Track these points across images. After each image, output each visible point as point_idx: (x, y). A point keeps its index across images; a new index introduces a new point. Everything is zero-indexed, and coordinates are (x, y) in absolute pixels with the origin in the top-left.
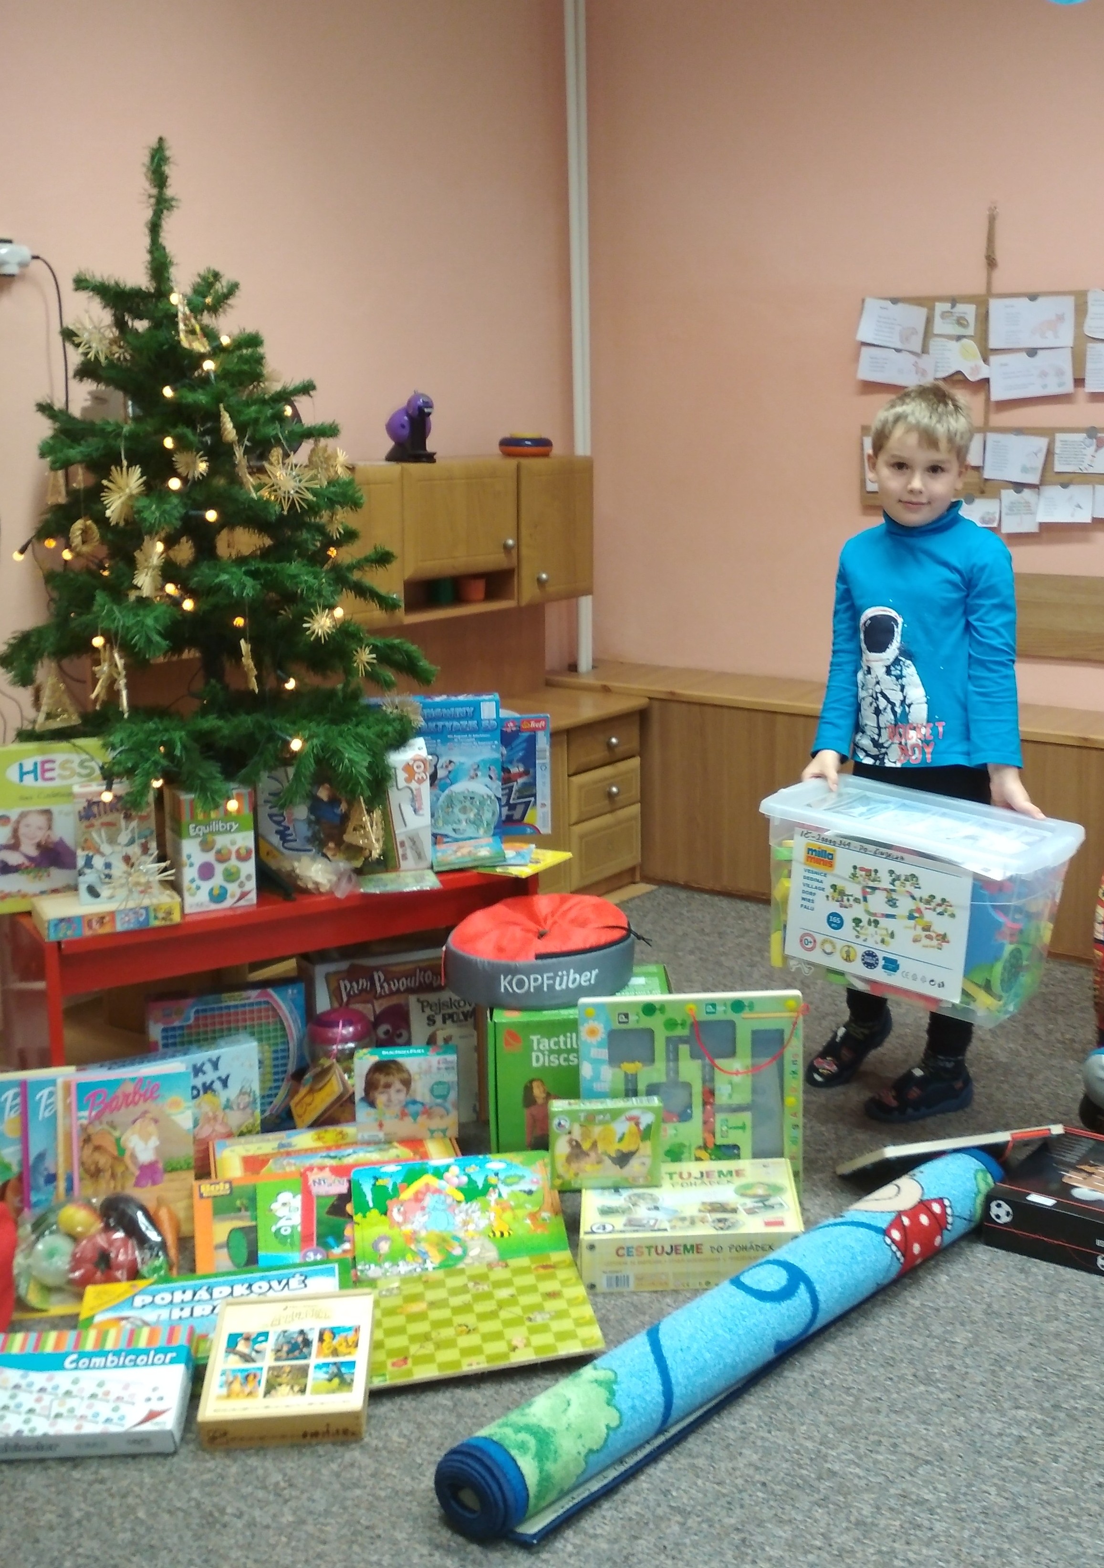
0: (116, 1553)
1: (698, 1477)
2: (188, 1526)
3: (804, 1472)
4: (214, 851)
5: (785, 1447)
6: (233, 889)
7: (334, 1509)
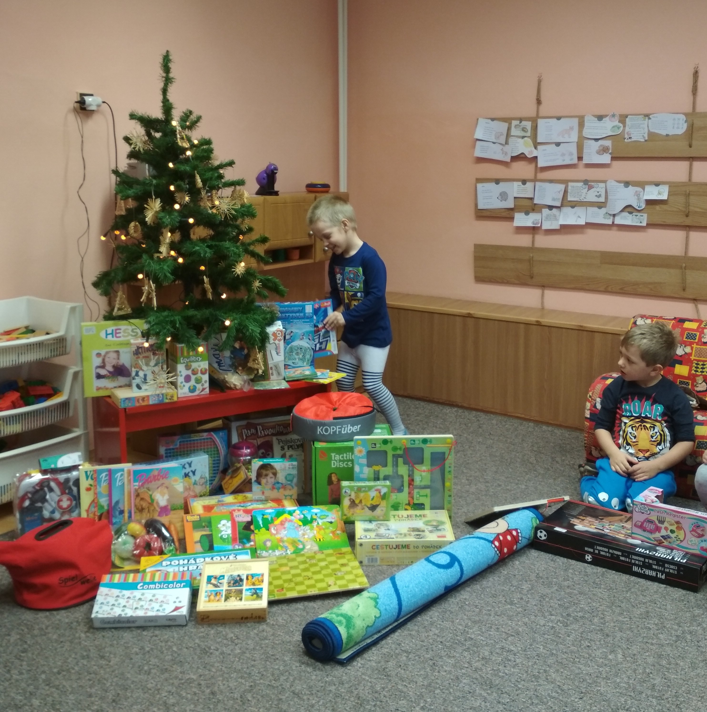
0: (166, 664)
1: (413, 639)
2: (195, 654)
3: (458, 638)
4: (191, 370)
5: (450, 628)
6: (199, 386)
7: (257, 648)
